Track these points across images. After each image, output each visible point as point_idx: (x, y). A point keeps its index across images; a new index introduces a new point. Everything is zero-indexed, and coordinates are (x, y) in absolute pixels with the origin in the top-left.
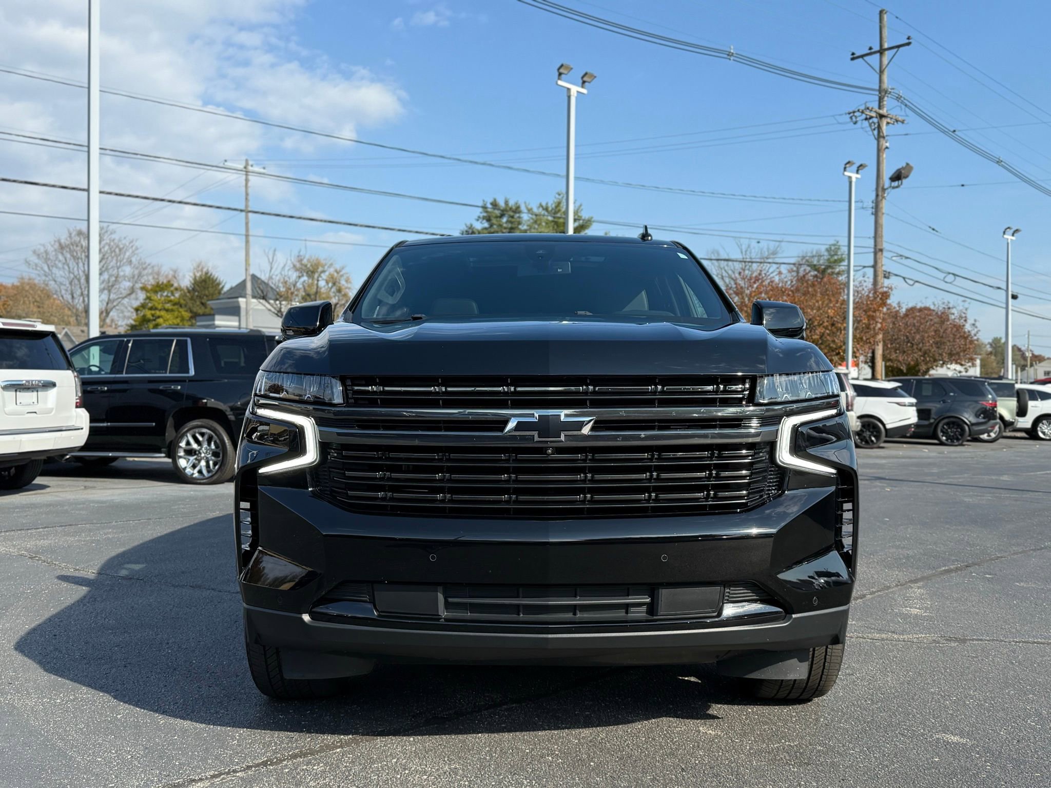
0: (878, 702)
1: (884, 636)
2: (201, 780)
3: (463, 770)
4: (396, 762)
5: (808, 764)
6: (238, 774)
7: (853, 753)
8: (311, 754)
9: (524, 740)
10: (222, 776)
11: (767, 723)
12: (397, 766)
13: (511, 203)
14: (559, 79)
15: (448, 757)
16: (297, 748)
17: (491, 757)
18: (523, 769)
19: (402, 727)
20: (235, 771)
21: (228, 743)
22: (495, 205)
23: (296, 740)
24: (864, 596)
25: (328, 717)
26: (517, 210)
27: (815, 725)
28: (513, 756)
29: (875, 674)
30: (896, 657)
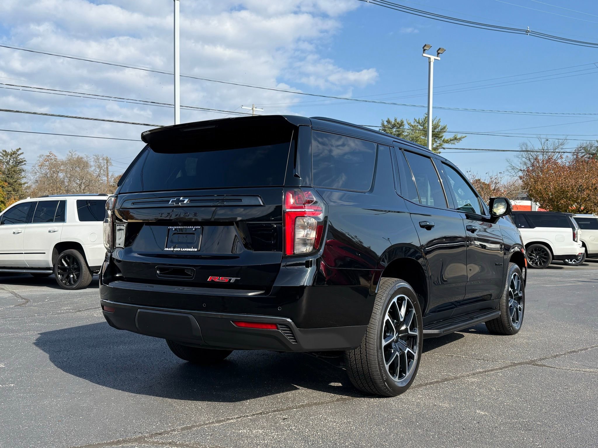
0: (578, 403)
1: (592, 370)
2: (232, 419)
3: (353, 422)
4: (322, 417)
5: (530, 430)
6: (249, 417)
7: (556, 427)
8: (282, 411)
9: (384, 411)
10: (242, 418)
11: (513, 410)
12: (322, 419)
13: (399, 120)
14: (423, 53)
15: (347, 416)
16: (276, 407)
17: (367, 417)
18: (382, 424)
19: (325, 402)
20: (247, 416)
21: (244, 404)
22: (388, 122)
23: (275, 404)
24: (587, 349)
25: (290, 395)
26: (401, 124)
27: (539, 412)
28: (378, 417)
29: (580, 389)
30: (595, 381)
